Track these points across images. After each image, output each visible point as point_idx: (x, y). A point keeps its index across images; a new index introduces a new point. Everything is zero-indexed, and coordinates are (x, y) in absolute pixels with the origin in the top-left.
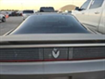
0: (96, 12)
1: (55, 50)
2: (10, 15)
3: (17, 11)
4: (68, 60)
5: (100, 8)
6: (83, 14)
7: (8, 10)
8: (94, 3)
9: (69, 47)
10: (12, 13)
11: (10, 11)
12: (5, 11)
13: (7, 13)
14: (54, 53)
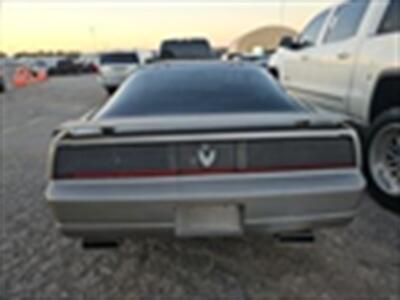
0: (341, 51)
1: (205, 147)
2: (52, 72)
3: (76, 55)
4: (236, 170)
5: (354, 40)
6: (305, 59)
7: (41, 54)
8: (339, 22)
9: (235, 142)
10: (60, 64)
11: (50, 55)
12: (34, 55)
13: (41, 64)
14: (202, 156)
